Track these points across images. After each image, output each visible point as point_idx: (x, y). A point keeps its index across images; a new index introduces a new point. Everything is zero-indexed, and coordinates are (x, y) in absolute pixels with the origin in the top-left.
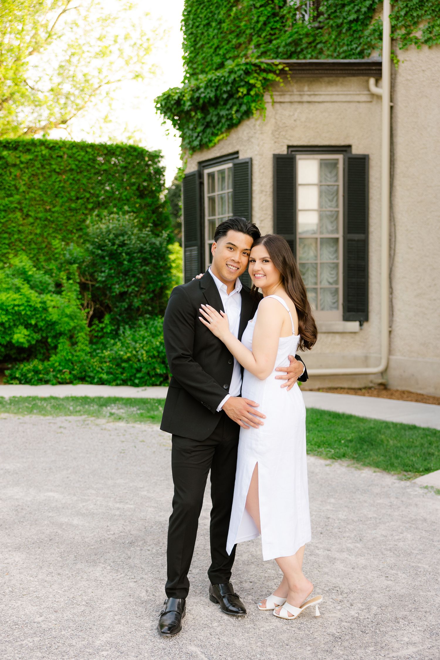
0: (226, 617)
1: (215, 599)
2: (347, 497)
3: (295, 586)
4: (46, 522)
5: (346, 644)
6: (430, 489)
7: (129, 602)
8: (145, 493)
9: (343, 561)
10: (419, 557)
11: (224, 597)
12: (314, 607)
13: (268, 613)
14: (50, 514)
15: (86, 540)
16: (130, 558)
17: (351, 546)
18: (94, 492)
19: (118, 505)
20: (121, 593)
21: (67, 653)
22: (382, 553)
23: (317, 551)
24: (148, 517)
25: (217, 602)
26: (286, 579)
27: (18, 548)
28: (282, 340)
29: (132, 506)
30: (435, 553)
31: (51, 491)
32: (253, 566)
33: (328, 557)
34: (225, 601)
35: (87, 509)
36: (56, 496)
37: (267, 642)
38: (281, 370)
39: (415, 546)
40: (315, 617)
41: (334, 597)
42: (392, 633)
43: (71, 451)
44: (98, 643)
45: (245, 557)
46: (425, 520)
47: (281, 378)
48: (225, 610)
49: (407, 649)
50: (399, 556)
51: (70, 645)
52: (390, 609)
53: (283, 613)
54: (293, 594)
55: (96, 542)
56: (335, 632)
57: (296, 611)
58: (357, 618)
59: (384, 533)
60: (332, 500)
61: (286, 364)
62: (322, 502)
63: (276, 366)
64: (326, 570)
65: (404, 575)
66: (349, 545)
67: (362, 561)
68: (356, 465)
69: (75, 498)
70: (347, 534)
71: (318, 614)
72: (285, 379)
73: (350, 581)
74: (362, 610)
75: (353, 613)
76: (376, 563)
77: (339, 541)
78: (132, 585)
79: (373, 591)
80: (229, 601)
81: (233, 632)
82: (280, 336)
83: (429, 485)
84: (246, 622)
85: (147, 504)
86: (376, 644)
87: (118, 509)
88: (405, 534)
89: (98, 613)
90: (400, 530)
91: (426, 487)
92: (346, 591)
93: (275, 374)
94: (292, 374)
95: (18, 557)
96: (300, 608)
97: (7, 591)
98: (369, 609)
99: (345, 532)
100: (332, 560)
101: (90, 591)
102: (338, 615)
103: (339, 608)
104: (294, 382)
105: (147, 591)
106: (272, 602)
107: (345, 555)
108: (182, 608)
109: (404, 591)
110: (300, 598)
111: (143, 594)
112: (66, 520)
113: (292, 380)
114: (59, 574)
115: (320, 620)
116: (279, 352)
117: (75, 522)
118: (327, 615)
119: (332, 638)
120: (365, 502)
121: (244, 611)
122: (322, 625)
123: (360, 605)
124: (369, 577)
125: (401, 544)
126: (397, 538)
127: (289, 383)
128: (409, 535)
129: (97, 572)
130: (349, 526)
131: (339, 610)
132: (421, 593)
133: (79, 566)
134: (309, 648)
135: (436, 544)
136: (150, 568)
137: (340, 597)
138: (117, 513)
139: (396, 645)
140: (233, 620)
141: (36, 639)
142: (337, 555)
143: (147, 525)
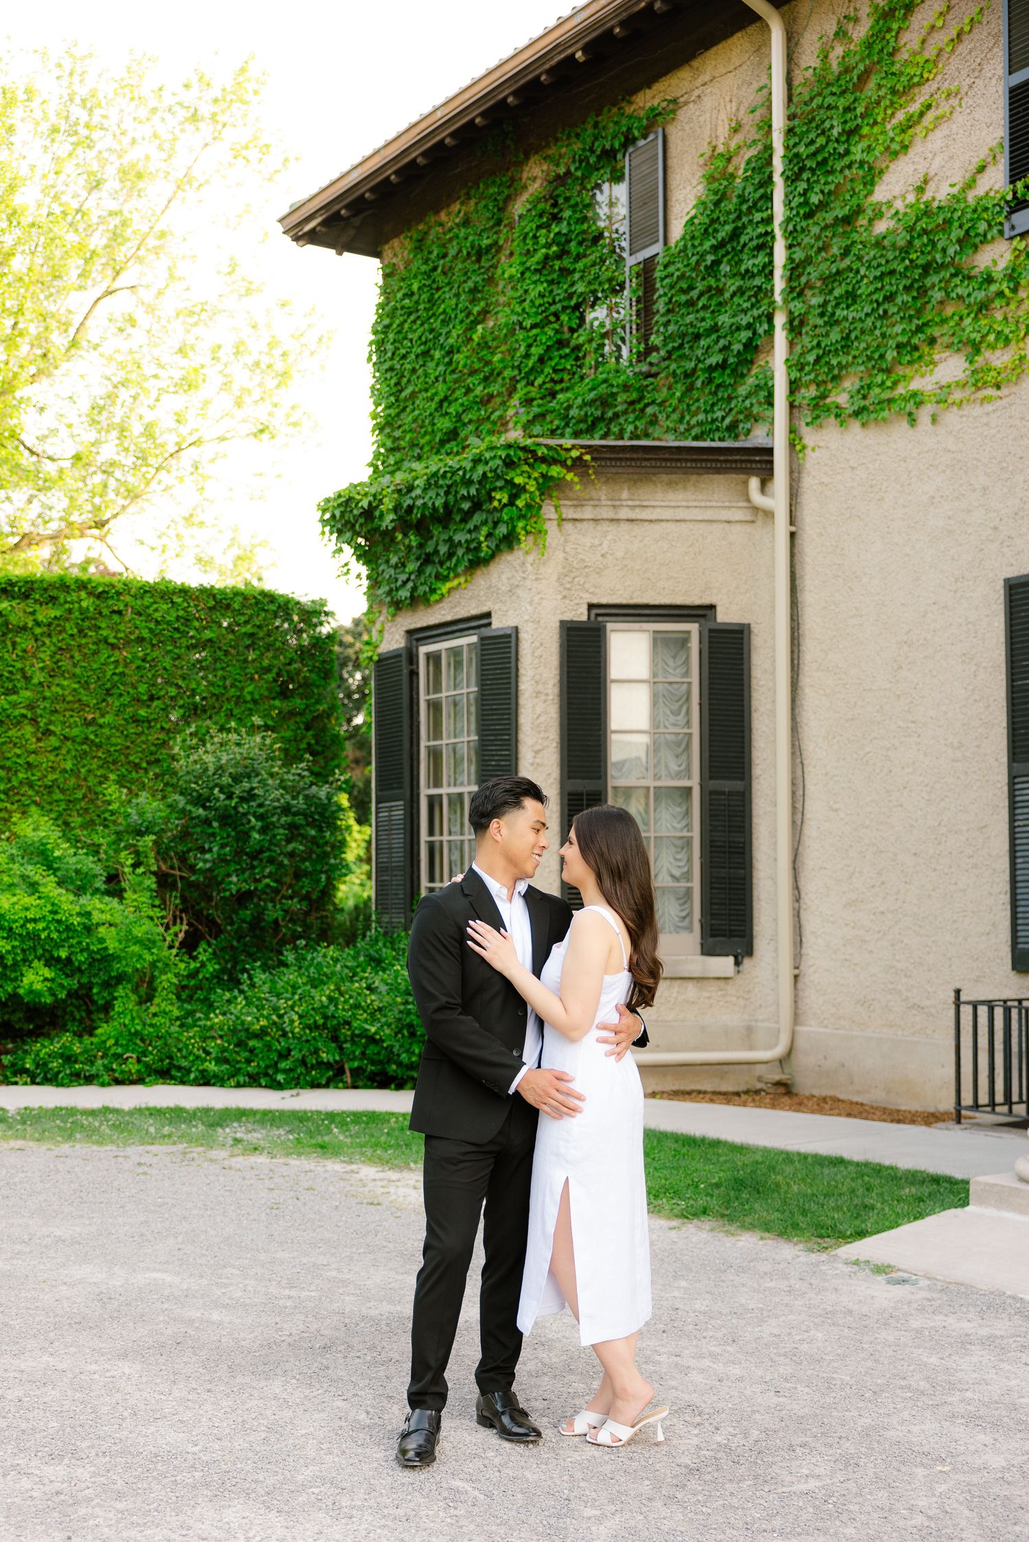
0: (507, 1445)
1: (487, 1419)
2: (709, 1279)
3: (624, 1390)
4: (161, 1318)
5: (708, 1477)
6: (862, 1266)
7: (341, 1428)
8: (334, 1273)
9: (702, 1371)
10: (835, 1365)
11: (503, 1413)
12: (655, 1427)
13: (577, 1439)
14: (165, 1306)
15: (243, 1343)
16: (328, 1368)
17: (717, 1350)
18: (235, 1271)
19: (287, 1292)
20: (323, 1415)
21: (254, 1491)
22: (771, 1360)
23: (658, 1358)
24: (347, 1310)
25: (492, 1426)
26: (608, 1378)
27: (124, 1356)
28: (607, 978)
29: (313, 1294)
30: (863, 1359)
31: (155, 1270)
32: (546, 1379)
33: (676, 1365)
34: (506, 1420)
35: (231, 1298)
36: (168, 1278)
37: (579, 1475)
38: (604, 1027)
39: (829, 1349)
40: (657, 1444)
41: (688, 1418)
42: (784, 1464)
43: (173, 1205)
44: (300, 1478)
45: (531, 1366)
46: (850, 1312)
47: (604, 1041)
48: (506, 1434)
49: (806, 1482)
50: (801, 1364)
51: (256, 1482)
52: (781, 1434)
53: (604, 1437)
54: (619, 1403)
55: (262, 1346)
56: (689, 1462)
57: (625, 1433)
58: (726, 1445)
59: (775, 1331)
60: (683, 1283)
61: (614, 1018)
62: (664, 1285)
63: (597, 1021)
64: (674, 1383)
65: (807, 1390)
66: (713, 1349)
67: (736, 1371)
68: (728, 1228)
69: (204, 1282)
70: (711, 1334)
71: (661, 1437)
72: (612, 1043)
73: (715, 1398)
74: (735, 1435)
75: (718, 1438)
76: (760, 1373)
77: (695, 1342)
78: (340, 1404)
79: (753, 1412)
80: (512, 1419)
81: (523, 1464)
82: (606, 971)
83: (862, 1258)
84: (541, 1451)
85: (341, 1291)
86: (756, 1477)
87: (289, 1297)
88: (812, 1333)
89: (291, 1441)
90: (804, 1328)
91: (856, 1263)
92: (707, 1411)
93: (596, 1033)
94: (622, 1036)
95: (126, 1368)
96: (633, 1427)
97: (126, 1414)
98: (746, 1435)
99: (706, 1329)
100: (686, 1370)
101: (269, 1412)
102: (695, 1441)
103: (696, 1432)
104: (627, 1048)
105: (368, 1413)
106: (583, 1422)
107: (706, 1363)
108: (436, 1425)
109: (806, 1410)
110: (631, 1409)
111: (363, 1416)
112: (198, 1315)
113: (624, 1045)
114: (209, 1391)
115: (665, 1448)
116: (604, 999)
117: (215, 1316)
118: (675, 1442)
119: (683, 1470)
120: (743, 1285)
121: (539, 1434)
122: (669, 1454)
123: (731, 1429)
124: (747, 1393)
125: (805, 1347)
126: (798, 1338)
127: (618, 1049)
128: (820, 1335)
129: (276, 1386)
130: (713, 1322)
131: (696, 1435)
132: (835, 1413)
133: (239, 1379)
134: (647, 1482)
135: (866, 1346)
136: (367, 1381)
137: (698, 1419)
138: (289, 1303)
139: (788, 1478)
140: (520, 1448)
141: (197, 1475)
142: (693, 1363)
143: (347, 1321)
